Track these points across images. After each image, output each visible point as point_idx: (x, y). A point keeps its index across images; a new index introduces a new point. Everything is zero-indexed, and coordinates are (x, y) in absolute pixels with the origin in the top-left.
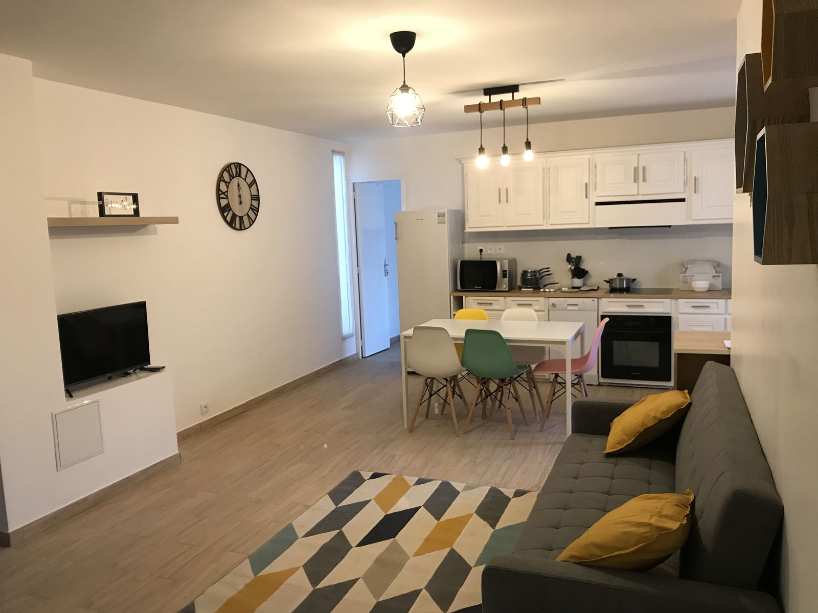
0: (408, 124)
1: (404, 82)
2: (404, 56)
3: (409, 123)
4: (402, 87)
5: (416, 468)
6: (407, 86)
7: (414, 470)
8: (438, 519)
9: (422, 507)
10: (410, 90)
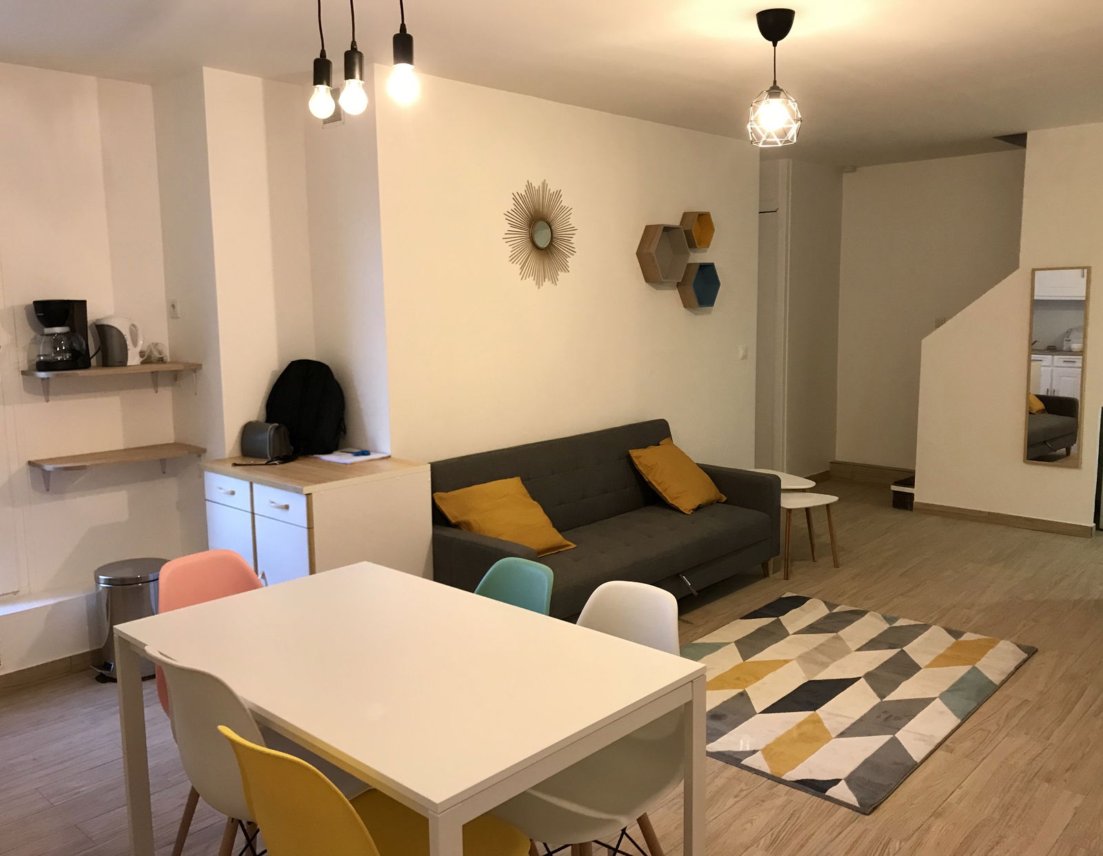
0: (779, 143)
1: (775, 82)
2: (775, 45)
3: (781, 142)
4: (772, 88)
5: (736, 797)
6: (778, 88)
7: (742, 790)
8: (743, 695)
9: (758, 711)
10: (782, 94)
